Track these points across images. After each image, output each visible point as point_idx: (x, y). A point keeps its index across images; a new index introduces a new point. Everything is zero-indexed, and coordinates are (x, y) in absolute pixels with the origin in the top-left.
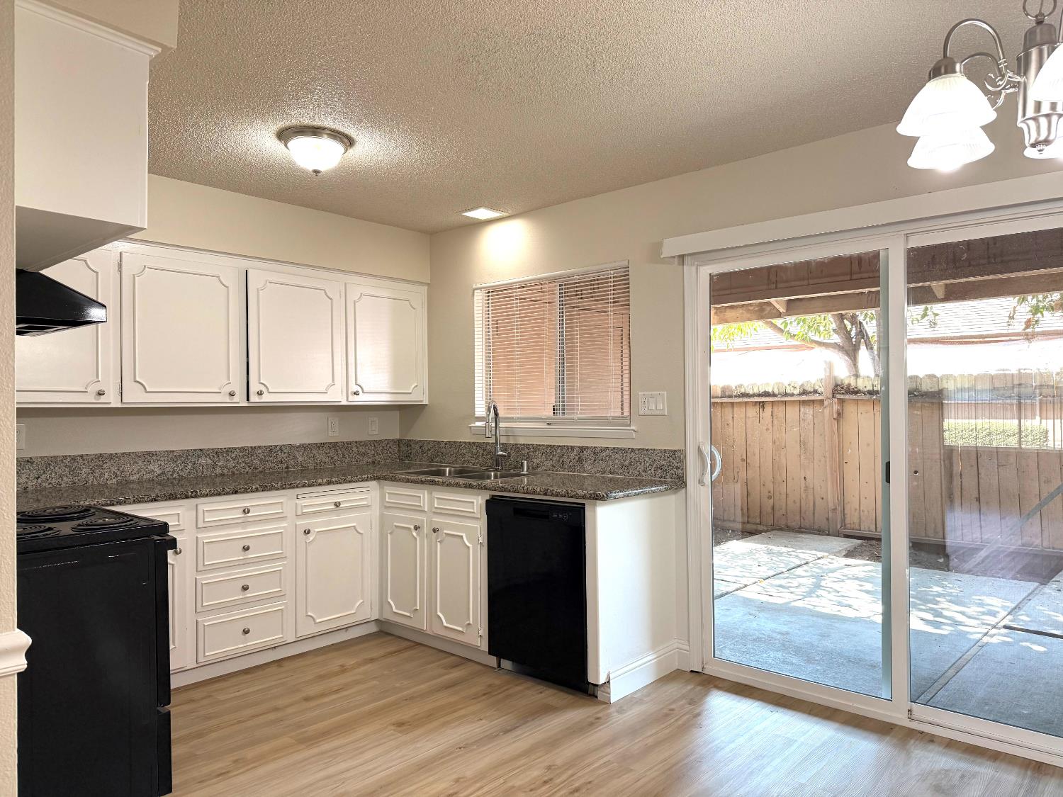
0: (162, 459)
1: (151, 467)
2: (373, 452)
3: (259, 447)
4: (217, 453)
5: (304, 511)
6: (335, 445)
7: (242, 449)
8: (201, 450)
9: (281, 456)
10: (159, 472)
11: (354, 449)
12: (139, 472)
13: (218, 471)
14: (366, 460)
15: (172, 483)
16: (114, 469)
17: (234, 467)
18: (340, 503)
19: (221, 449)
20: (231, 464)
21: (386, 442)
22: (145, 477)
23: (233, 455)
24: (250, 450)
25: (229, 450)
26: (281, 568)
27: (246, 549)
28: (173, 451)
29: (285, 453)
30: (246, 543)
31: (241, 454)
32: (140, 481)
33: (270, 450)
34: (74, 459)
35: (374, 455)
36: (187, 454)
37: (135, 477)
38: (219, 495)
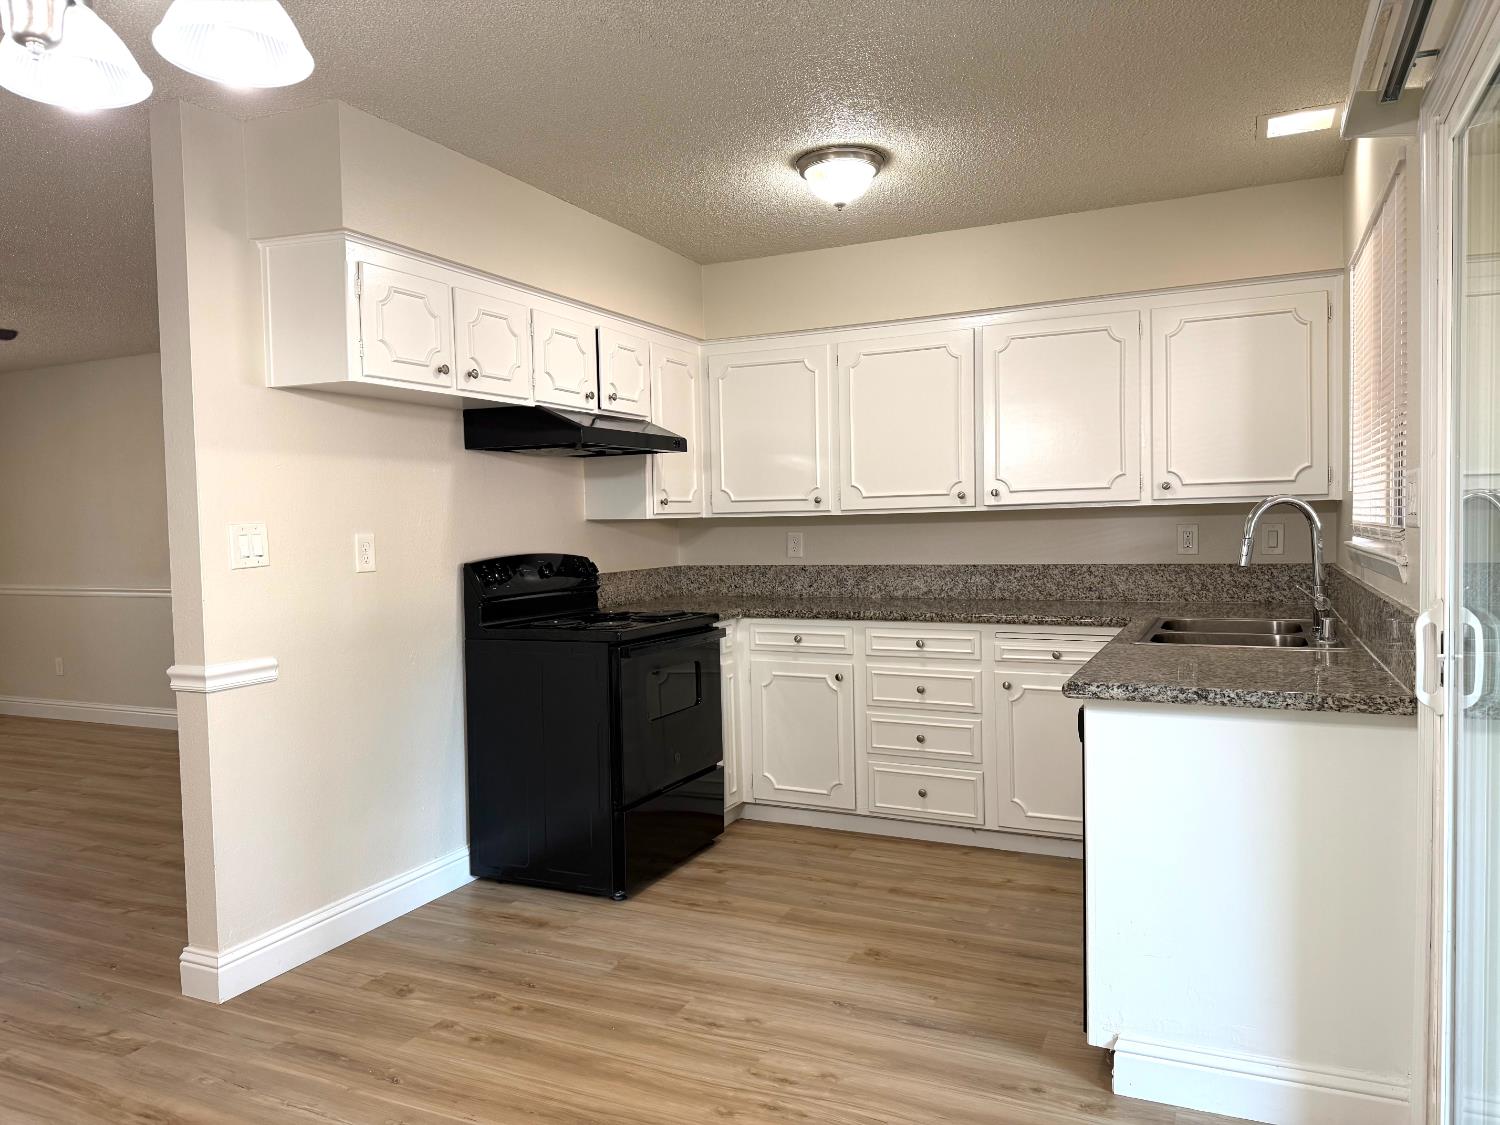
0: (928, 574)
1: (916, 583)
2: (1267, 585)
3: (1056, 566)
4: (997, 571)
5: (1005, 656)
6: (1187, 569)
7: (1031, 568)
8: (974, 566)
9: (1089, 580)
10: (925, 590)
11: (1227, 577)
12: (903, 587)
13: (997, 594)
14: (1251, 596)
15: (940, 603)
16: (878, 583)
17: (1019, 590)
18: (1060, 655)
19: (1001, 566)
20: (1015, 585)
21: (1299, 569)
22: (910, 594)
23: (1018, 575)
24: (1042, 569)
25: (1012, 569)
26: (971, 726)
27: (921, 691)
28: (941, 566)
29: (1096, 577)
30: (921, 684)
31: (1028, 574)
32: (905, 598)
33: (1072, 571)
34: (840, 569)
35: (1269, 589)
36: (955, 571)
37: (899, 593)
38: (886, 619)
